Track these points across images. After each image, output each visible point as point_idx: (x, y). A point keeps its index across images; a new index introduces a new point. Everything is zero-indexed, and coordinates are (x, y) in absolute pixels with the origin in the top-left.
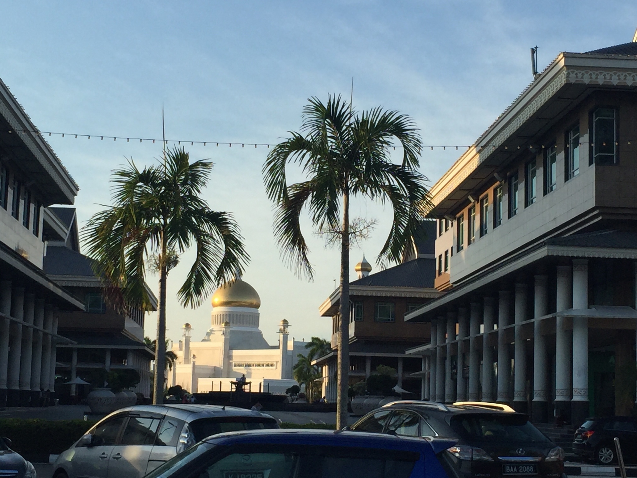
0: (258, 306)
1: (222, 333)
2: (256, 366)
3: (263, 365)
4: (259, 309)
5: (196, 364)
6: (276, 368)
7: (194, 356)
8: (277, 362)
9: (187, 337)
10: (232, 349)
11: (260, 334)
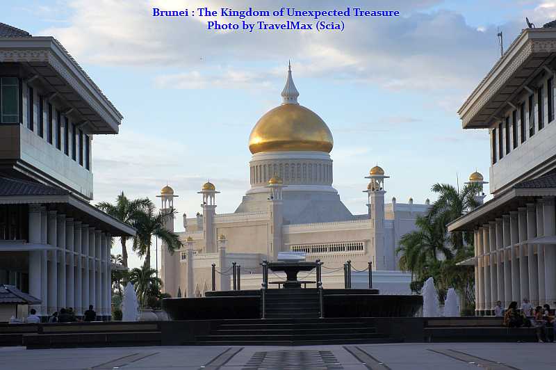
0: (328, 147)
1: (269, 196)
2: (332, 249)
3: (342, 249)
4: (330, 154)
5: (227, 251)
6: (366, 253)
7: (223, 237)
8: (367, 242)
9: (211, 206)
10: (289, 223)
11: (335, 195)
